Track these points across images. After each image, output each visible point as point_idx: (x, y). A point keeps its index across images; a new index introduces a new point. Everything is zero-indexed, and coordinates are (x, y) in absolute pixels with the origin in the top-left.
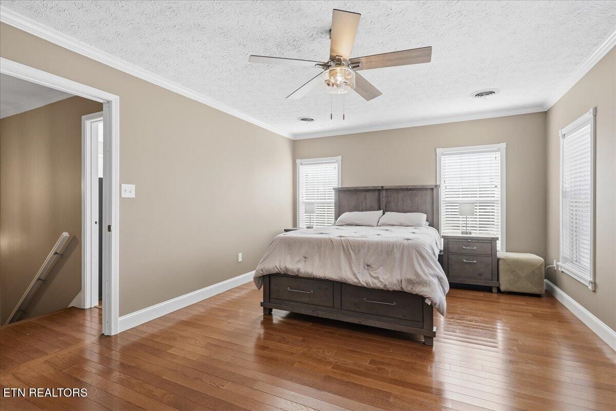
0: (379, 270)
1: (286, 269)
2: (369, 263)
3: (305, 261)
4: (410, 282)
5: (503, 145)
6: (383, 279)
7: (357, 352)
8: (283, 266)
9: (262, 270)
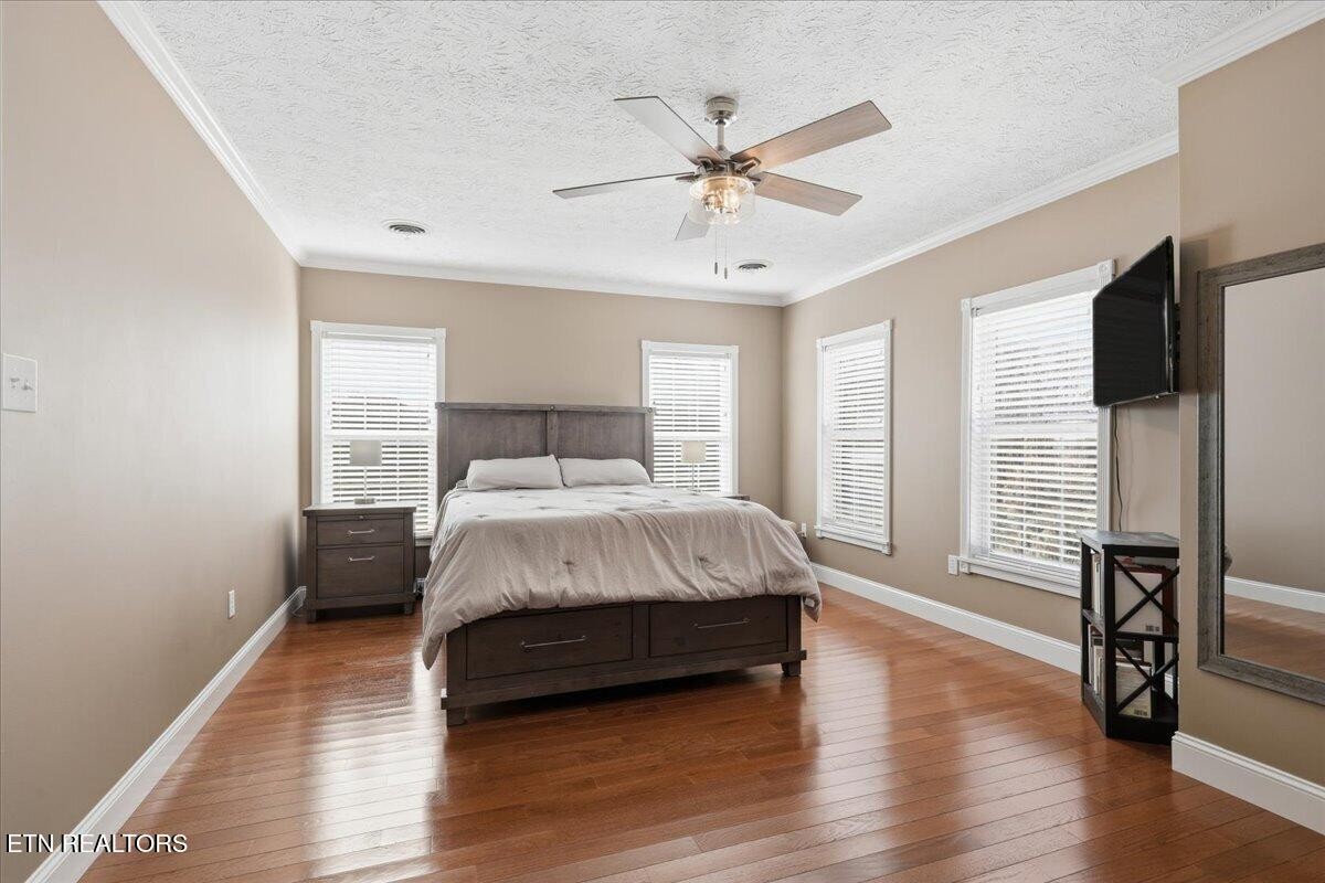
0: (722, 565)
1: (532, 596)
2: (701, 554)
3: (570, 572)
4: (778, 576)
5: (734, 350)
6: (736, 578)
7: (732, 722)
8: (520, 591)
9: (461, 612)
